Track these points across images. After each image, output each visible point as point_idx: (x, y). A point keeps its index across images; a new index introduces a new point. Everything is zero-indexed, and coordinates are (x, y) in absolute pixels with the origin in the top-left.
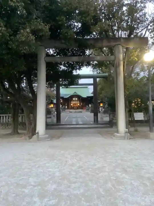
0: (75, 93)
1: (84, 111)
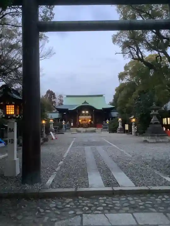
1: (98, 130)
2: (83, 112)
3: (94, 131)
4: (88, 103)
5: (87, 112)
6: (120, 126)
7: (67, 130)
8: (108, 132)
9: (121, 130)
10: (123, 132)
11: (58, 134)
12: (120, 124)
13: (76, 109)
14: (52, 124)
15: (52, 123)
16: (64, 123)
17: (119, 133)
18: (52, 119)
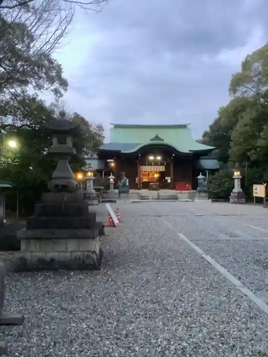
0: (157, 138)
1: (184, 195)
2: (151, 158)
3: (175, 198)
4: (163, 140)
5: (159, 158)
6: (237, 188)
7: (122, 195)
8: (210, 200)
9: (239, 196)
10: (244, 200)
11: (103, 202)
12: (237, 183)
13: (139, 150)
14: (92, 181)
15: (90, 179)
16: (111, 180)
17: (234, 203)
18: (91, 172)
